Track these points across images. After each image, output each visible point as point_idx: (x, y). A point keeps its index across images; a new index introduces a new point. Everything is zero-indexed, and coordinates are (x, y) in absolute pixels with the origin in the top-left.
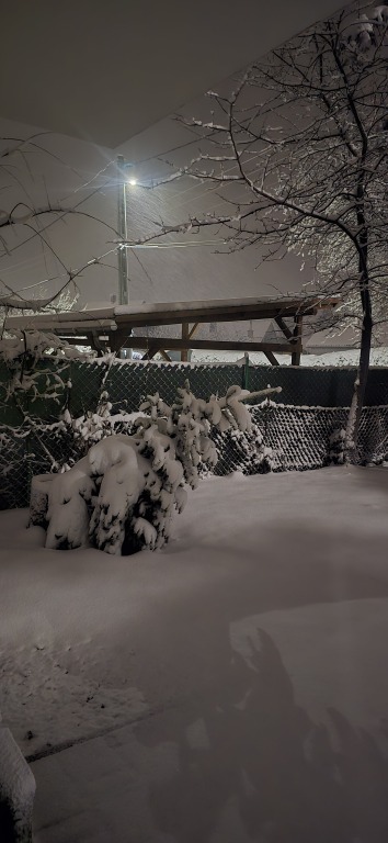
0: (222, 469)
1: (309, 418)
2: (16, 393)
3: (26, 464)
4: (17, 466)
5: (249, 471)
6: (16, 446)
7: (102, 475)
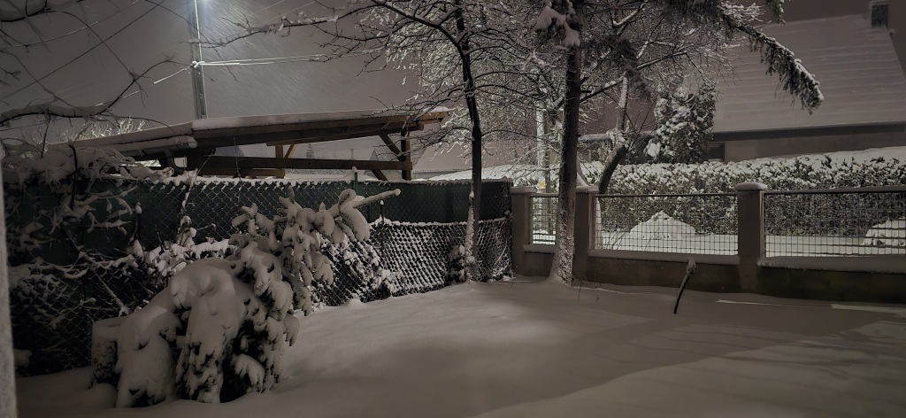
0: (336, 297)
1: (427, 235)
2: (65, 223)
3: (83, 311)
5: (367, 298)
6: (68, 290)
7: (189, 309)
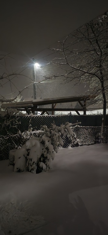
0: (65, 146)
1: (89, 130)
2: (5, 126)
3: (8, 147)
4: (5, 147)
5: (73, 146)
6: (5, 141)
7: (30, 150)
